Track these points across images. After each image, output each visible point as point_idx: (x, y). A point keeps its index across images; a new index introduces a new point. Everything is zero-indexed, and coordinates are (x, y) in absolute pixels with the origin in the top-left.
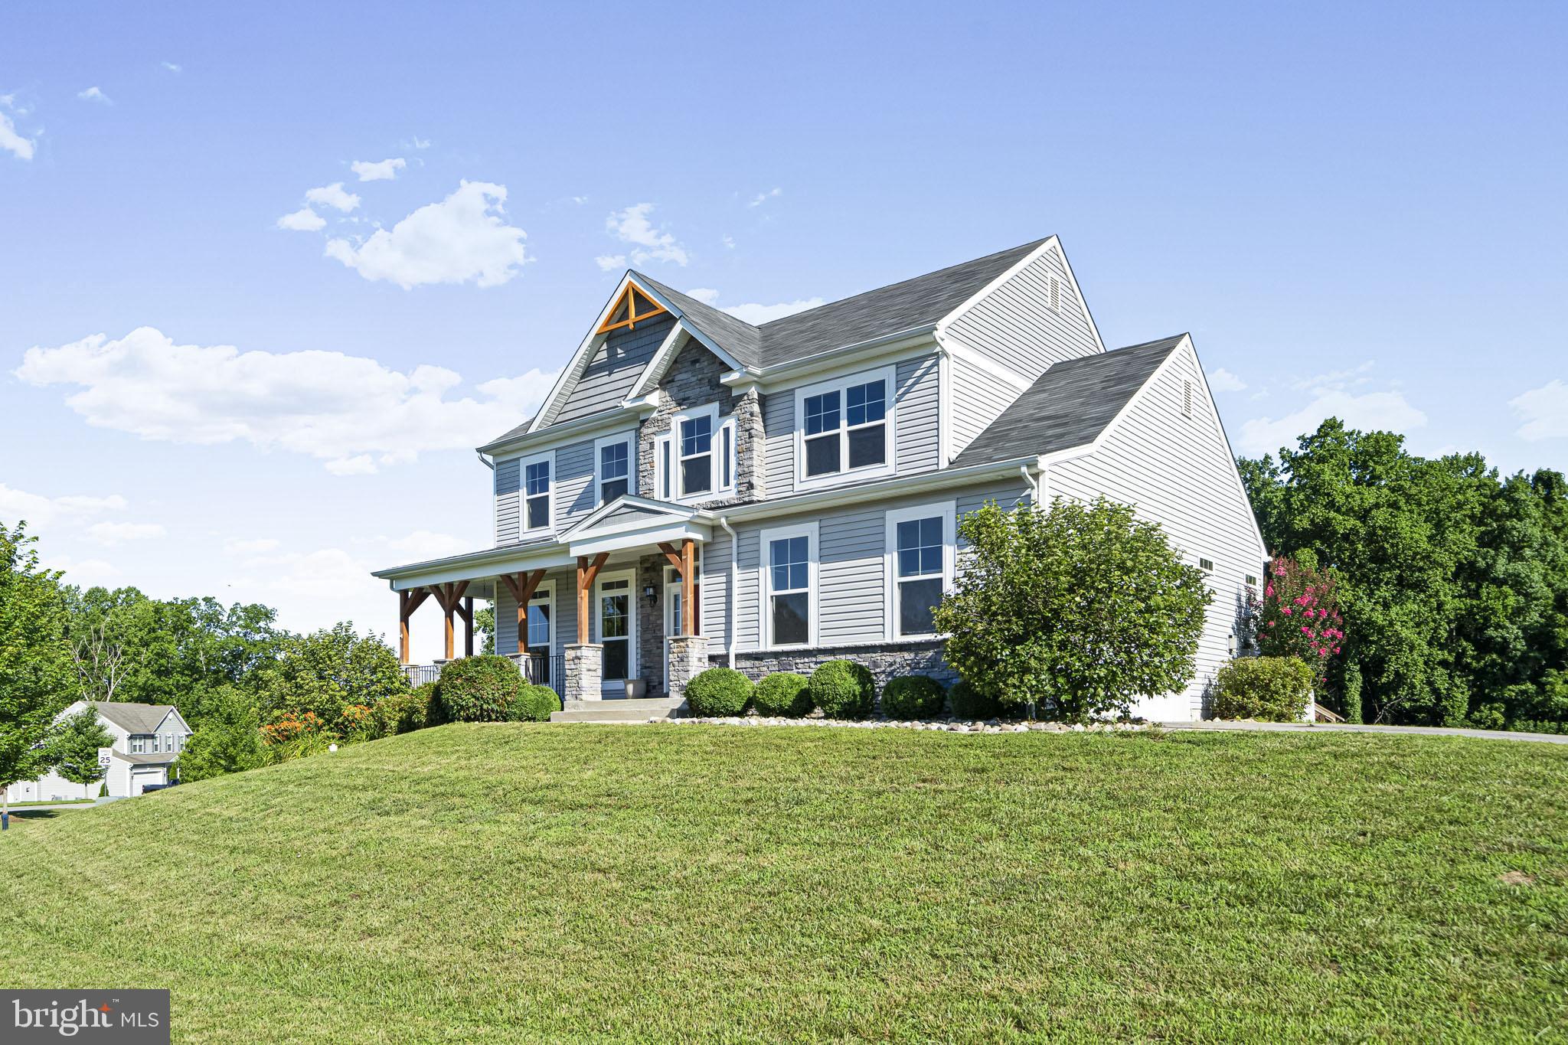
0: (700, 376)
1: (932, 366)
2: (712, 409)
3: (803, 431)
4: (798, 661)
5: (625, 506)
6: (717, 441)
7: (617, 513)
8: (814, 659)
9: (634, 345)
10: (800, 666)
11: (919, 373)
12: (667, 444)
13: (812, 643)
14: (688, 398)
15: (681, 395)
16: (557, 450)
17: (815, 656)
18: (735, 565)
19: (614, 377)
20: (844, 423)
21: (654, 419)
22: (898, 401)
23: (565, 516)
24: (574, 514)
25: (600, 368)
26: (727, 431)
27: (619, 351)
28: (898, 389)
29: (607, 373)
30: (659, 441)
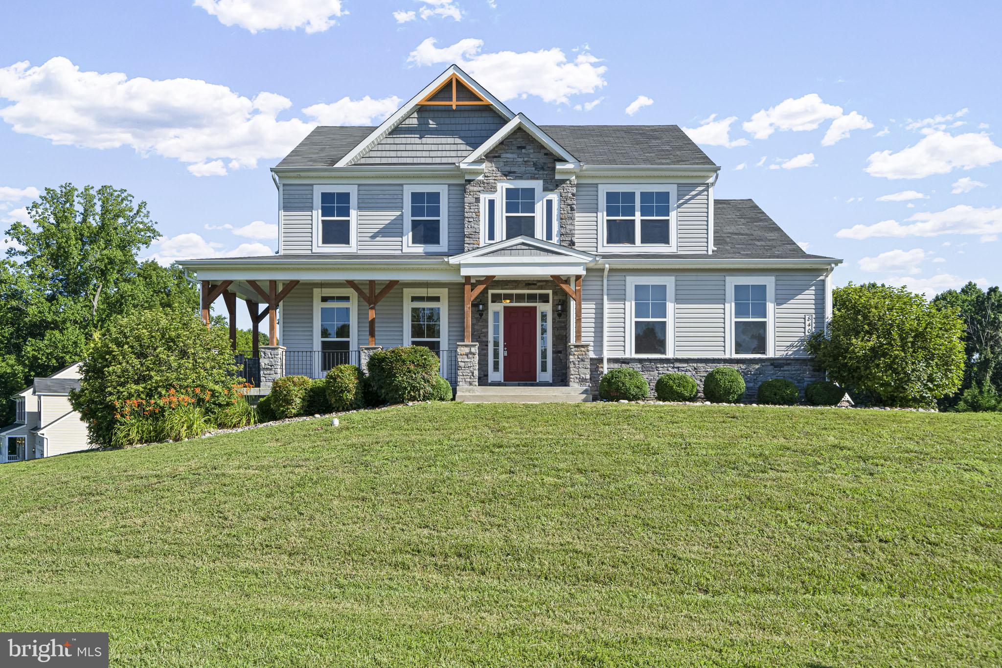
0: (526, 159)
1: (703, 191)
2: (537, 185)
3: (605, 213)
4: (659, 366)
5: (523, 244)
6: (540, 209)
7: (514, 248)
8: (672, 365)
9: (447, 121)
10: (660, 369)
11: (694, 193)
12: (492, 203)
13: (670, 354)
14: (514, 172)
15: (508, 169)
16: (359, 185)
17: (673, 363)
18: (605, 297)
19: (424, 140)
20: (638, 214)
21: (480, 181)
22: (679, 207)
23: (368, 239)
24: (378, 239)
25: (410, 131)
26: (549, 203)
27: (431, 122)
28: (679, 200)
29: (418, 136)
30: (485, 198)
